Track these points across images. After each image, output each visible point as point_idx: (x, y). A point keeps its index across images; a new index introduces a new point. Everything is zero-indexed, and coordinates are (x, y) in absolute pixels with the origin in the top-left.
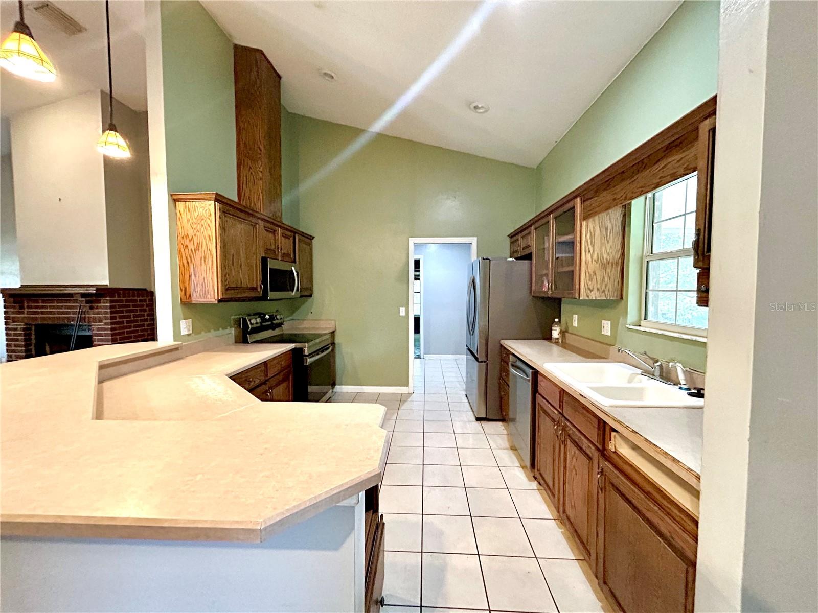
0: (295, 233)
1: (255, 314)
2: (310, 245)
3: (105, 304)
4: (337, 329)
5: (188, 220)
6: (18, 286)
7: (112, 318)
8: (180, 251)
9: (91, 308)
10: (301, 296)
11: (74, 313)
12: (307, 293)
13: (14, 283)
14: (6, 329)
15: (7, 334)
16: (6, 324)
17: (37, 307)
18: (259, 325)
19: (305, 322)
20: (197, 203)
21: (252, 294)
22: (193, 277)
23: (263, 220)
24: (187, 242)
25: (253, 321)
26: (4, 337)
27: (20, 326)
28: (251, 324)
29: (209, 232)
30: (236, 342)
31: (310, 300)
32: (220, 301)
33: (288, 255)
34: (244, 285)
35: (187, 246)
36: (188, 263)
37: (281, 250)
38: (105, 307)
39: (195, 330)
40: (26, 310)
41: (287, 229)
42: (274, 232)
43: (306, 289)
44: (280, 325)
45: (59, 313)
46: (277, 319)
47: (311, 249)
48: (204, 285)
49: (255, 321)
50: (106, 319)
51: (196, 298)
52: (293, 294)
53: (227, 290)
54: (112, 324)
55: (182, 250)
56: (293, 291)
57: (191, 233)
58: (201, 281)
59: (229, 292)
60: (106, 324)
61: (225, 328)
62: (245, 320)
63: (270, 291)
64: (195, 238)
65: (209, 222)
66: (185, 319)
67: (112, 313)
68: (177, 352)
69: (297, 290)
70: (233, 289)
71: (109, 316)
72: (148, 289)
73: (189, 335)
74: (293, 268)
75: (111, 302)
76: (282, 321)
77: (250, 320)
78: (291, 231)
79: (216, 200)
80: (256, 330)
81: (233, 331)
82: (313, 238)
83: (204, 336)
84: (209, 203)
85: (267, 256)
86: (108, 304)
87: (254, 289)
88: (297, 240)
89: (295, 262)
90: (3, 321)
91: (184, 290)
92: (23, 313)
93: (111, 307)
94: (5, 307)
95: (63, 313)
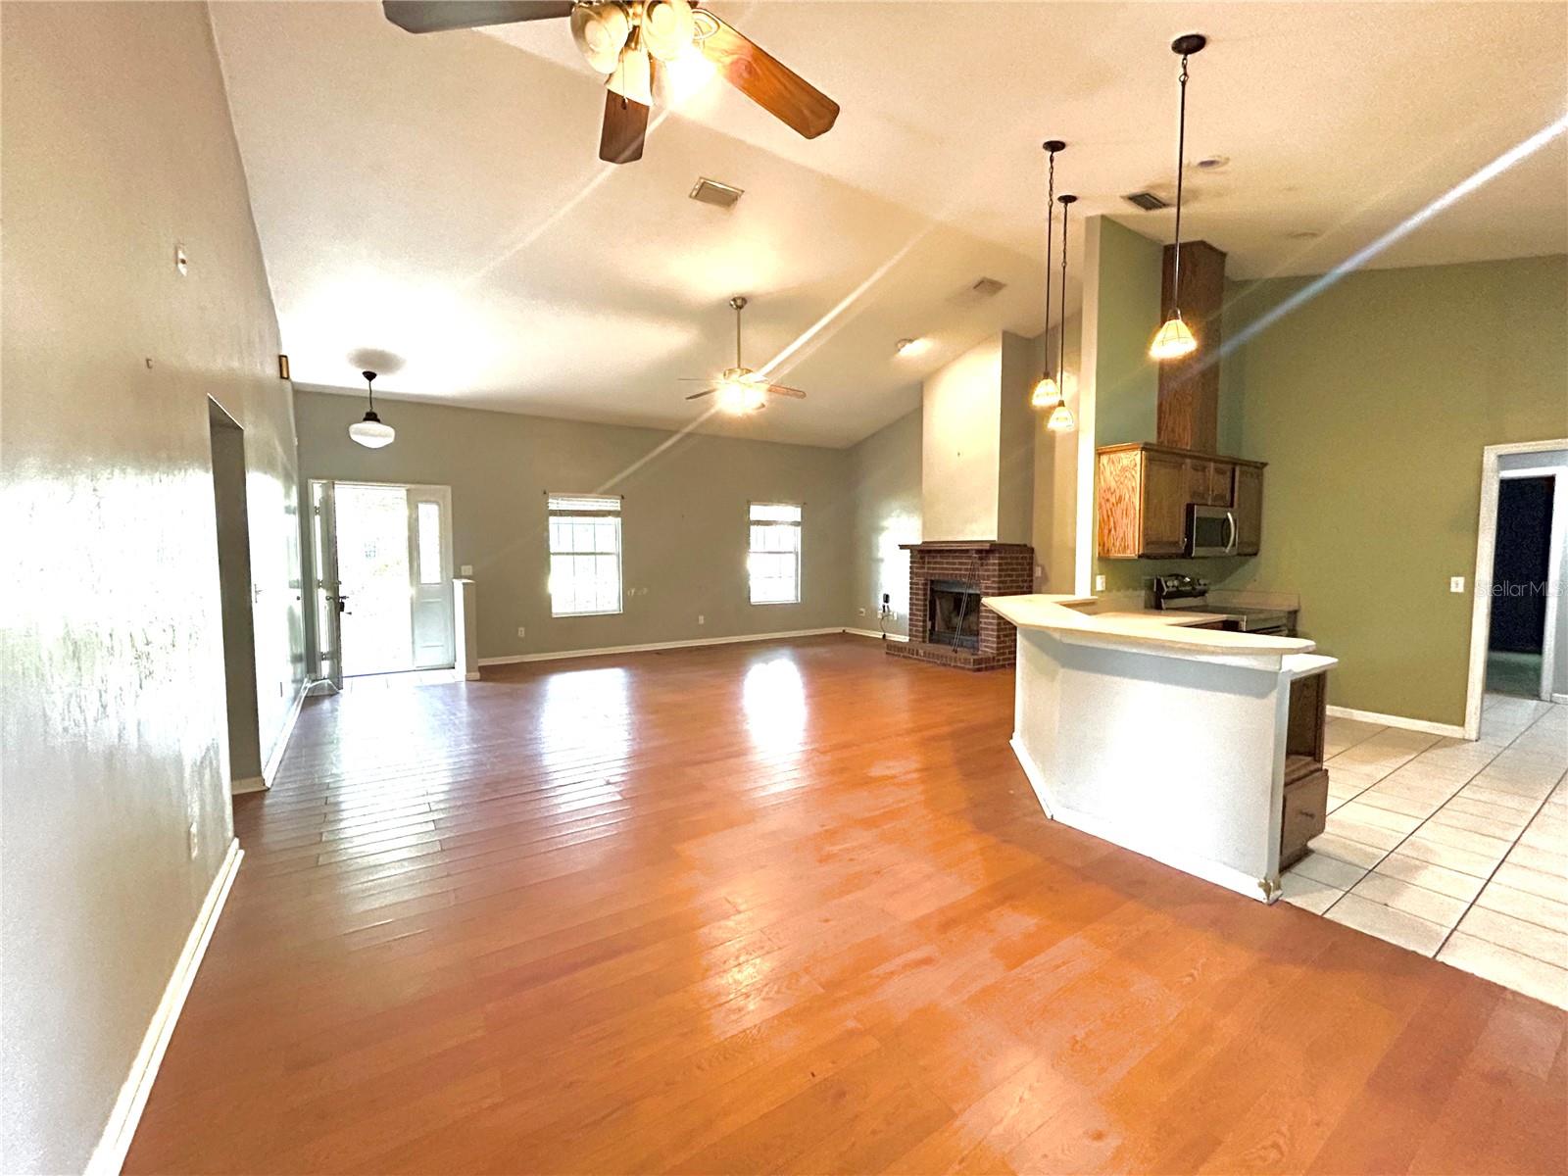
0: (1235, 464)
1: (1171, 576)
2: (1260, 477)
3: (994, 560)
4: (1303, 607)
5: (1111, 473)
6: (919, 542)
7: (1000, 576)
8: (1100, 505)
9: (982, 565)
10: (1239, 554)
11: (966, 570)
12: (1250, 550)
13: (917, 540)
14: (911, 583)
15: (911, 588)
16: (911, 578)
17: (935, 563)
18: (1175, 589)
19: (1244, 594)
20: (1122, 455)
21: (1173, 550)
22: (1113, 532)
23: (1190, 457)
24: (1109, 496)
25: (1170, 584)
26: (908, 591)
27: (921, 581)
28: (1167, 587)
29: (1134, 485)
30: (1146, 607)
31: (1253, 561)
32: (1139, 556)
33: (1222, 497)
34: (1165, 539)
35: (1108, 500)
36: (1108, 517)
37: (1213, 491)
38: (994, 564)
39: (1108, 588)
40: (926, 566)
41: (1222, 462)
42: (1204, 469)
43: (1249, 544)
44: (1202, 593)
45: (953, 569)
46: (1200, 585)
47: (1261, 484)
48: (1124, 539)
49: (1173, 583)
50: (994, 576)
51: (1115, 554)
52: (1227, 550)
53: (1148, 544)
54: (1000, 582)
55: (1103, 504)
56: (1226, 547)
57: (1113, 484)
58: (1121, 535)
59: (1150, 546)
60: (994, 582)
61: (1135, 589)
62: (1159, 581)
63: (1196, 546)
64: (1117, 491)
65: (1133, 473)
66: (1100, 574)
67: (1000, 570)
68: (1094, 607)
69: (1234, 545)
70: (1153, 543)
71: (996, 573)
72: (1029, 545)
73: (1102, 591)
74: (1229, 514)
75: (1000, 558)
76: (1206, 587)
77: (1166, 583)
78: (1227, 463)
79: (1143, 449)
80: (1171, 596)
81: (1143, 593)
82: (1264, 465)
83: (1115, 594)
84: (1135, 453)
85: (1194, 501)
86: (997, 561)
87: (1176, 543)
88: (1237, 474)
89: (1232, 505)
90: (909, 575)
91: (1102, 544)
92: (924, 568)
93: (1000, 564)
94: (911, 562)
95: (957, 569)
